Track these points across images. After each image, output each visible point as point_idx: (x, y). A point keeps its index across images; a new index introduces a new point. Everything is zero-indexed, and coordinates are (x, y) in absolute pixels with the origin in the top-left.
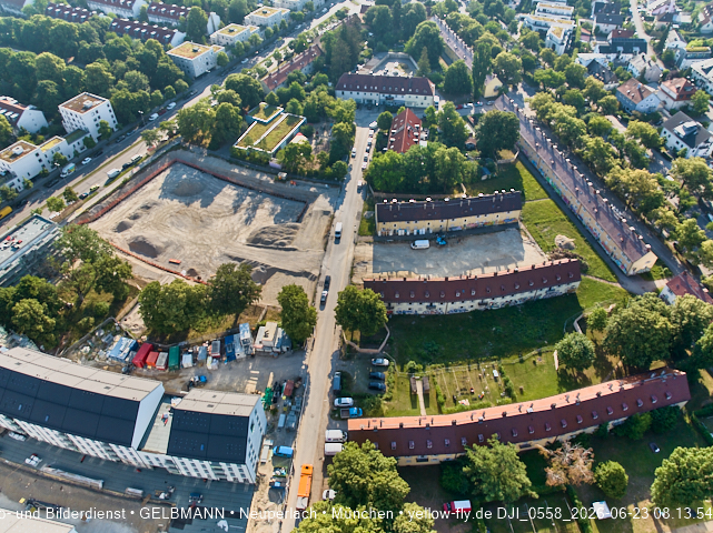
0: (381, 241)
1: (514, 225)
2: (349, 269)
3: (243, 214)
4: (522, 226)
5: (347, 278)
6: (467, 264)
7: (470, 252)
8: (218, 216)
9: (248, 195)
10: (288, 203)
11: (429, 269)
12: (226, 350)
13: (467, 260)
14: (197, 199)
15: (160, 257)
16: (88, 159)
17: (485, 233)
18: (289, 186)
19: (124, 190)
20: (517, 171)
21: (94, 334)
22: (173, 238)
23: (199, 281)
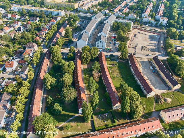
0: (150, 62)
6: (149, 77)
7: (153, 77)
11: (144, 70)
15: (134, 37)
22: (139, 38)
23: (130, 42)
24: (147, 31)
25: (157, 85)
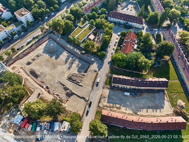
0: (112, 88)
1: (163, 91)
2: (99, 99)
3: (68, 65)
4: (166, 92)
5: (98, 103)
6: (142, 106)
7: (144, 100)
8: (60, 64)
9: (71, 57)
10: (83, 63)
11: (128, 105)
12: (51, 129)
13: (142, 104)
14: (54, 55)
15: (38, 78)
16: (23, 33)
17: (151, 93)
18: (85, 56)
19: (32, 48)
20: (168, 65)
21: (12, 109)
22: (44, 71)
23: (49, 92)
24: (31, 49)
25: (157, 102)
